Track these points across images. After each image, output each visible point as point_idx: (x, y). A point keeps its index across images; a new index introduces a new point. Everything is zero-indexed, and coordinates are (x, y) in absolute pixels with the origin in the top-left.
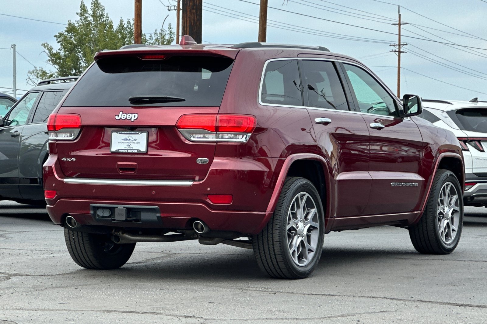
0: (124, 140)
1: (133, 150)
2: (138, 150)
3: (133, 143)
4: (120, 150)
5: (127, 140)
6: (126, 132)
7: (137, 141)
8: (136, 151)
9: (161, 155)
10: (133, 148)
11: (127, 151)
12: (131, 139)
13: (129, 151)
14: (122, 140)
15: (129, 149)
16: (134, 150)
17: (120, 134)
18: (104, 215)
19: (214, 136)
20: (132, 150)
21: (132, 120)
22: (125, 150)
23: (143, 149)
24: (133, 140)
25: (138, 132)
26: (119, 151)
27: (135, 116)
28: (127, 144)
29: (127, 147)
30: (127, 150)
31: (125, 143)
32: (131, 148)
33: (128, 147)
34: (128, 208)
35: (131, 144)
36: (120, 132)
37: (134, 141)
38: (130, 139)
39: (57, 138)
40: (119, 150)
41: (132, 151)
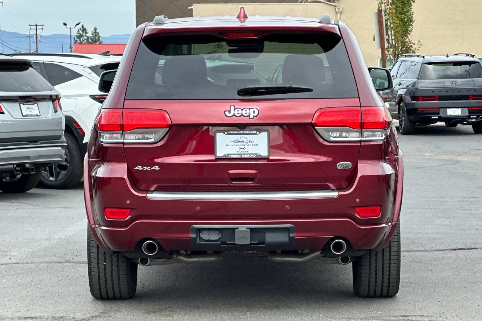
0: (235, 142)
1: (250, 154)
2: (256, 154)
3: (249, 145)
4: (230, 154)
5: (239, 142)
6: (237, 132)
7: (254, 143)
8: (254, 156)
9: (289, 160)
10: (248, 152)
11: (241, 156)
12: (245, 140)
13: (243, 156)
14: (232, 142)
15: (243, 153)
16: (252, 154)
17: (228, 134)
18: (212, 238)
19: (357, 134)
20: (248, 154)
21: (252, 117)
22: (238, 154)
23: (264, 153)
24: (247, 141)
25: (255, 132)
26: (229, 156)
27: (254, 112)
28: (240, 146)
29: (239, 150)
30: (241, 154)
31: (236, 145)
32: (246, 152)
33: (241, 151)
34: (251, 229)
35: (245, 146)
36: (228, 132)
37: (250, 143)
38: (243, 141)
39: (125, 141)
40: (228, 154)
41: (248, 156)
